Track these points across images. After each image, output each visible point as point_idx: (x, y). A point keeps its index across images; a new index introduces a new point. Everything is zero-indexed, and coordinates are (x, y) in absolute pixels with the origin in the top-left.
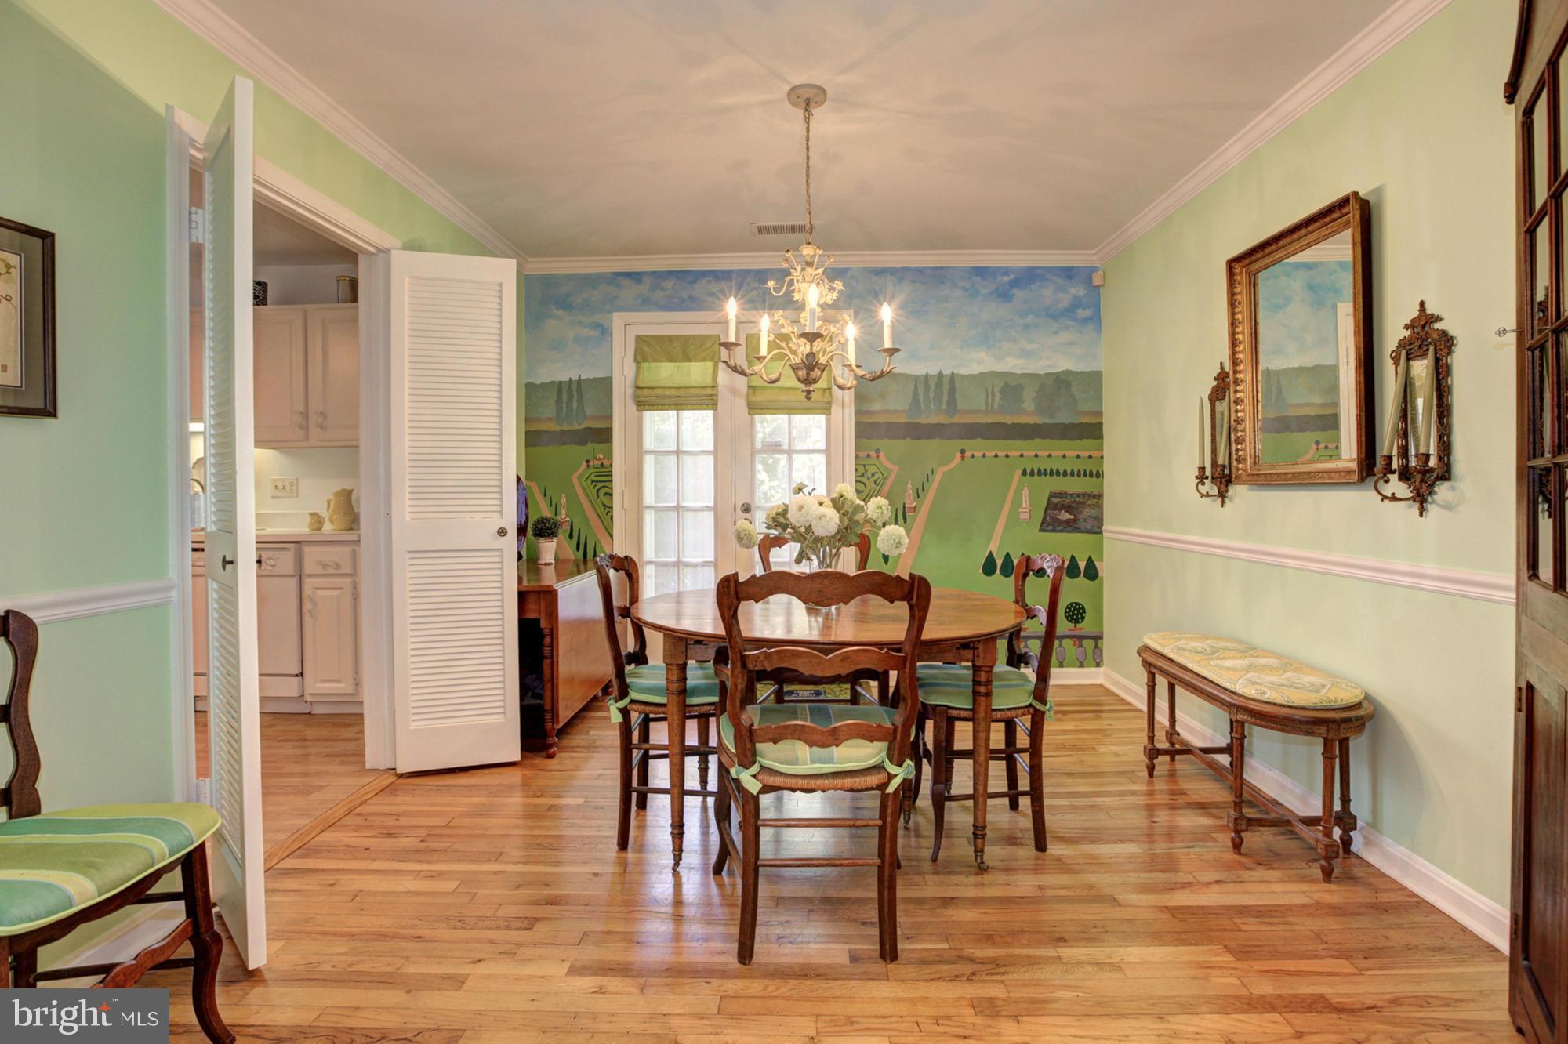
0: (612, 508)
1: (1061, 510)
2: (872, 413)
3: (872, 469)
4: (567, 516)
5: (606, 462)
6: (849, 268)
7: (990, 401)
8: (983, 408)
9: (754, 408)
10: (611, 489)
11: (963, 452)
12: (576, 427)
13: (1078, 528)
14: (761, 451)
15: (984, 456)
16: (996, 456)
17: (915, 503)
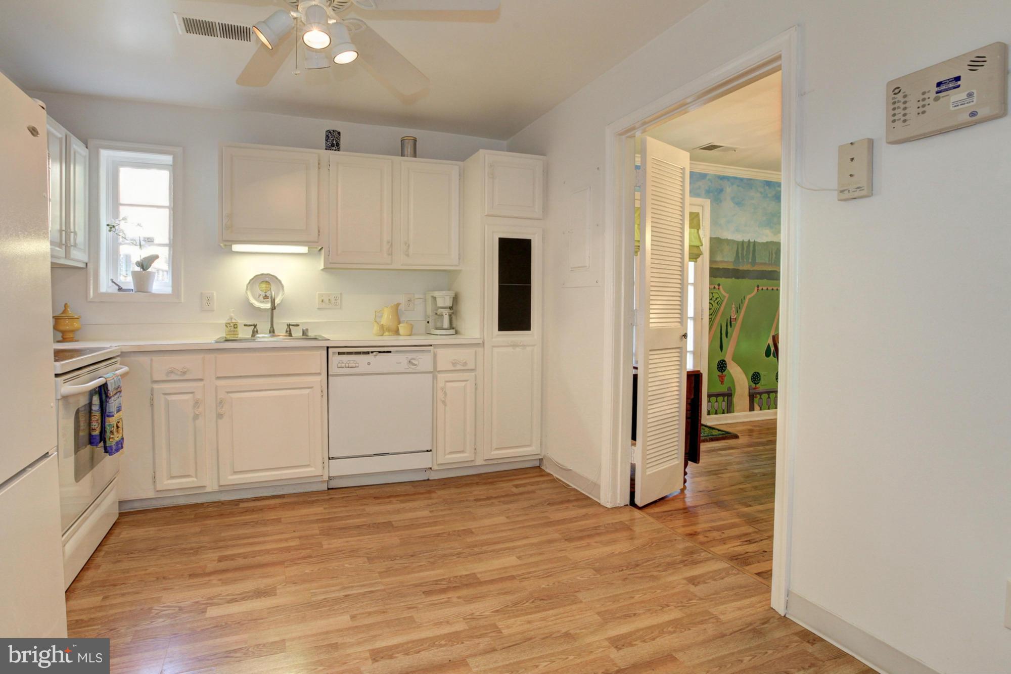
2: (717, 262)
3: (716, 296)
8: (767, 262)
15: (767, 289)
16: (773, 289)
17: (735, 316)
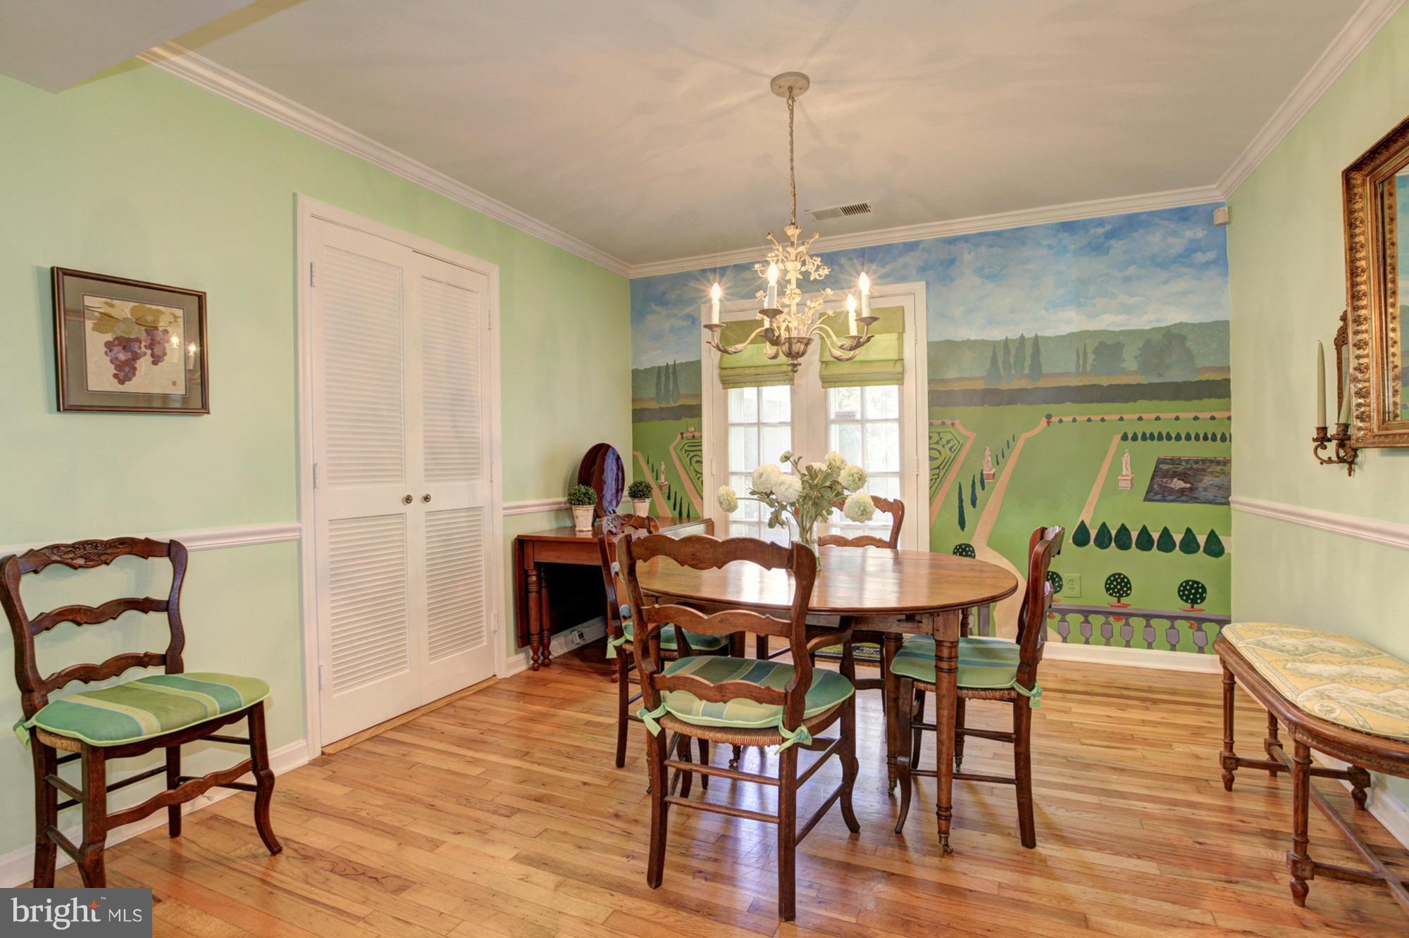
0: (702, 474)
1: (1173, 477)
3: (946, 437)
4: (665, 480)
5: (697, 434)
6: (922, 241)
7: (1081, 363)
8: (1073, 370)
9: (829, 381)
10: (701, 457)
11: (1049, 417)
12: (672, 404)
13: (1196, 498)
14: (834, 422)
17: (994, 470)
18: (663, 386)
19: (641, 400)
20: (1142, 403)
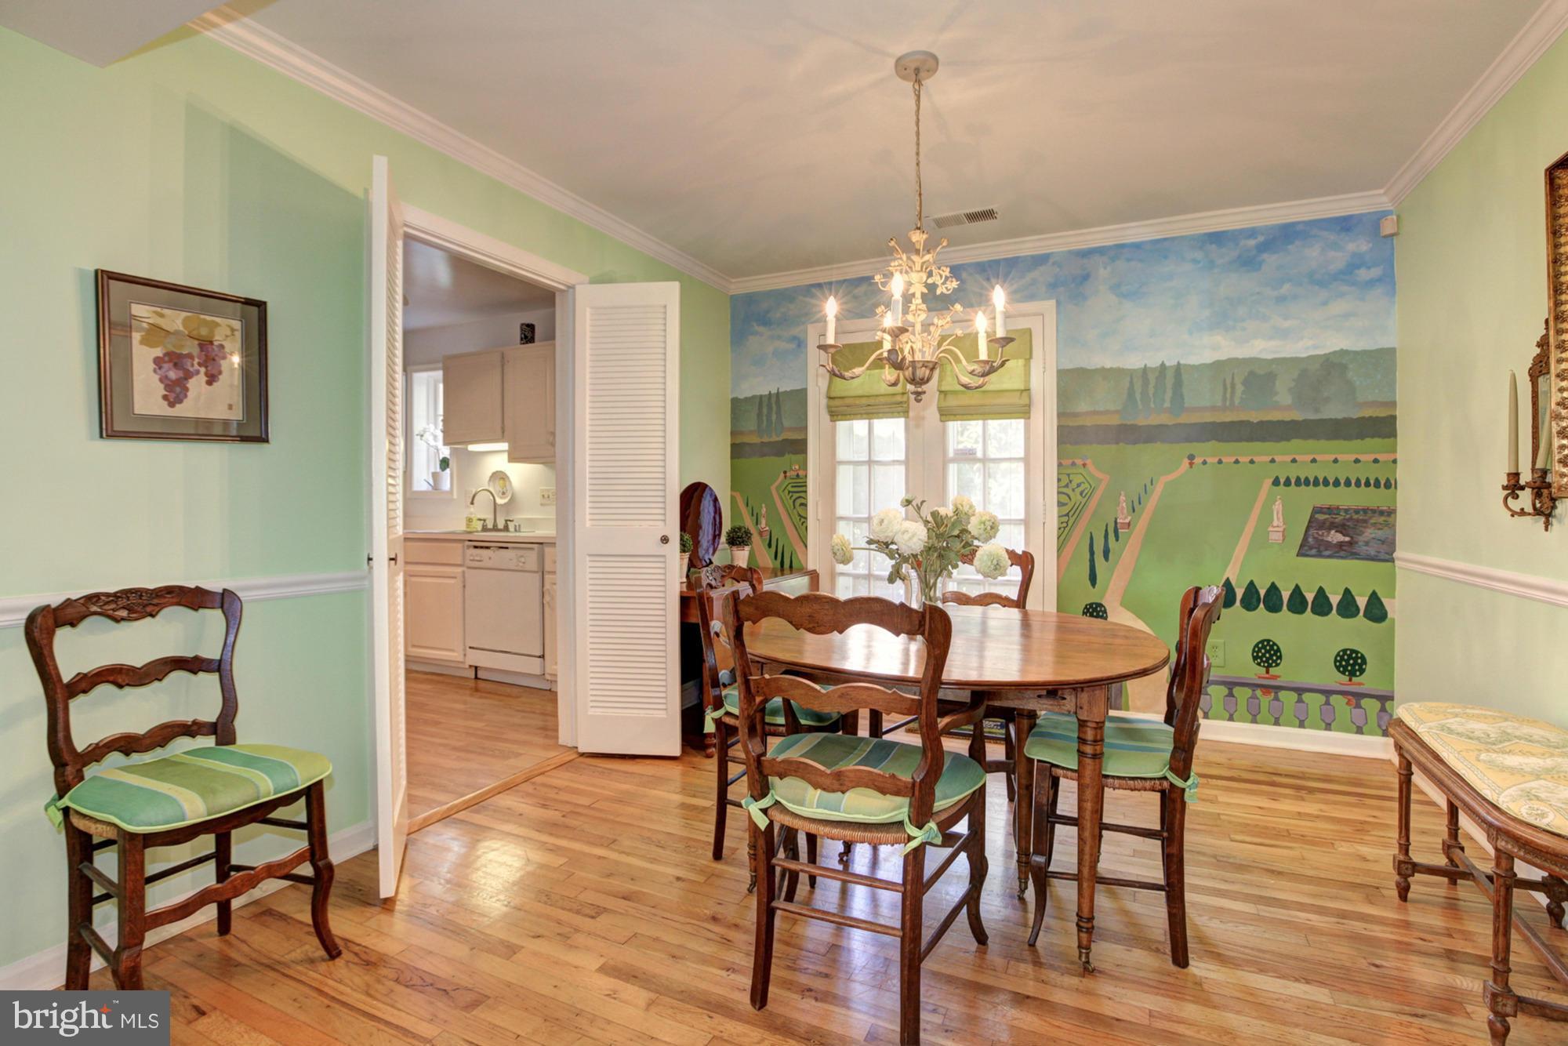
0: (806, 518)
1: (1330, 529)
2: (1075, 415)
3: (1077, 480)
4: (766, 525)
5: (801, 473)
6: (1052, 253)
7: (1228, 396)
8: (1219, 404)
9: (946, 414)
10: (806, 499)
11: (1191, 457)
12: (774, 438)
13: (1356, 554)
14: (953, 460)
15: (1220, 462)
16: (1237, 462)
17: (1129, 518)
18: (765, 418)
19: (742, 433)
20: (1296, 443)
